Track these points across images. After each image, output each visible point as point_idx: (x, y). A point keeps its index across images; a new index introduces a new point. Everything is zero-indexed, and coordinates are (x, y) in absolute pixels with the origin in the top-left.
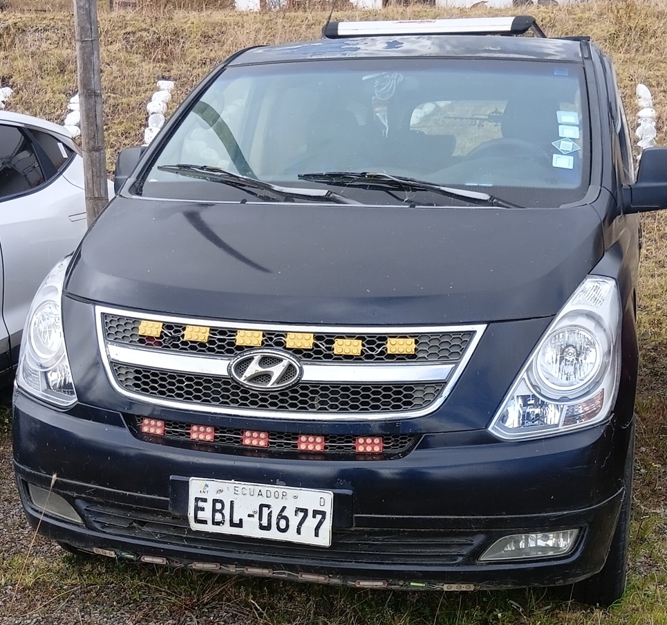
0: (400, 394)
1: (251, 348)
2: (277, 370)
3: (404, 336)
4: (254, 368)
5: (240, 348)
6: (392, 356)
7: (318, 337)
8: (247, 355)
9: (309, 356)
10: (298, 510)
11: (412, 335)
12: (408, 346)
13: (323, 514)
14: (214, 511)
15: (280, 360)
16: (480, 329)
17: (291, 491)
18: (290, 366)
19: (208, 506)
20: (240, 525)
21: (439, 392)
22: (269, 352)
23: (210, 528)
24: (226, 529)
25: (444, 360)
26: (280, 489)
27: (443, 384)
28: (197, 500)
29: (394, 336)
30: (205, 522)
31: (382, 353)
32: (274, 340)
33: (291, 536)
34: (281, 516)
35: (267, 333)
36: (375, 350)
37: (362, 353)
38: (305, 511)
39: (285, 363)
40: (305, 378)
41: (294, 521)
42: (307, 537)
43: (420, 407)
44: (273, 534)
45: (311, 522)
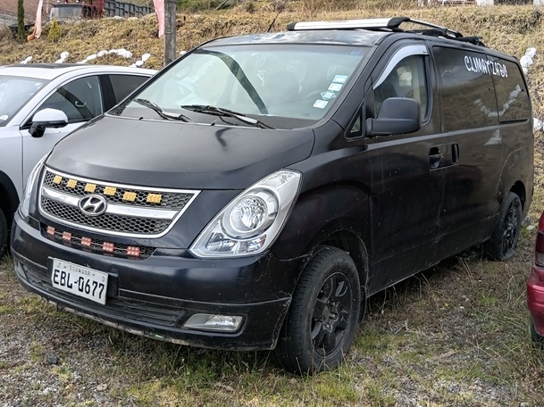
0: (148, 225)
1: (90, 193)
2: (97, 205)
3: (157, 193)
4: (88, 203)
5: (86, 193)
6: (148, 203)
7: (119, 190)
8: (87, 196)
9: (112, 199)
10: (94, 282)
11: (162, 193)
12: (157, 199)
13: (103, 285)
14: (62, 278)
15: (99, 200)
16: (197, 193)
17: (93, 271)
18: (103, 204)
19: (59, 274)
20: (71, 287)
21: (168, 225)
22: (97, 196)
23: (59, 287)
24: (65, 288)
25: (173, 208)
26: (88, 269)
27: (170, 221)
28: (56, 270)
29: (153, 193)
30: (57, 283)
31: (144, 201)
32: (99, 190)
33: (89, 296)
34: (87, 285)
35: (98, 186)
36: (141, 200)
37: (136, 200)
38: (96, 283)
39: (101, 202)
40: (108, 211)
41: (92, 288)
42: (96, 299)
43: (157, 233)
44: (83, 294)
45: (98, 290)
